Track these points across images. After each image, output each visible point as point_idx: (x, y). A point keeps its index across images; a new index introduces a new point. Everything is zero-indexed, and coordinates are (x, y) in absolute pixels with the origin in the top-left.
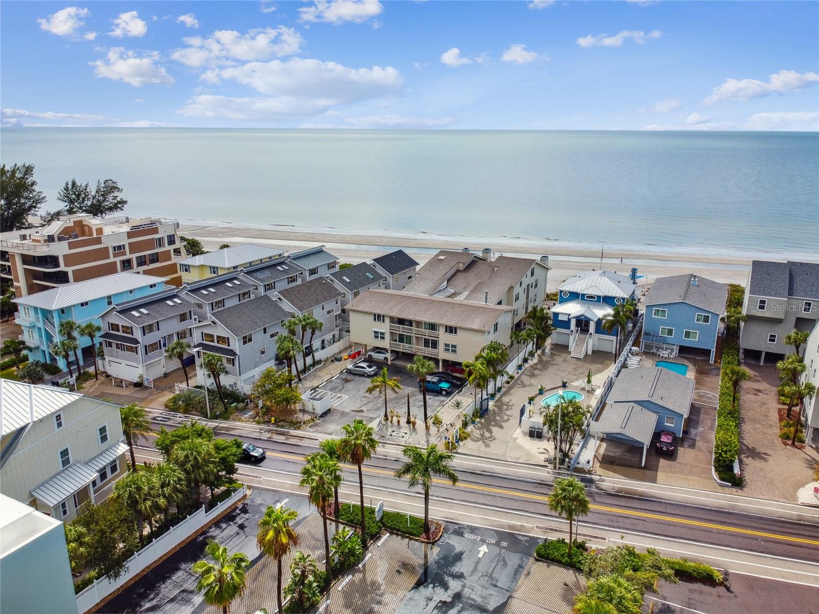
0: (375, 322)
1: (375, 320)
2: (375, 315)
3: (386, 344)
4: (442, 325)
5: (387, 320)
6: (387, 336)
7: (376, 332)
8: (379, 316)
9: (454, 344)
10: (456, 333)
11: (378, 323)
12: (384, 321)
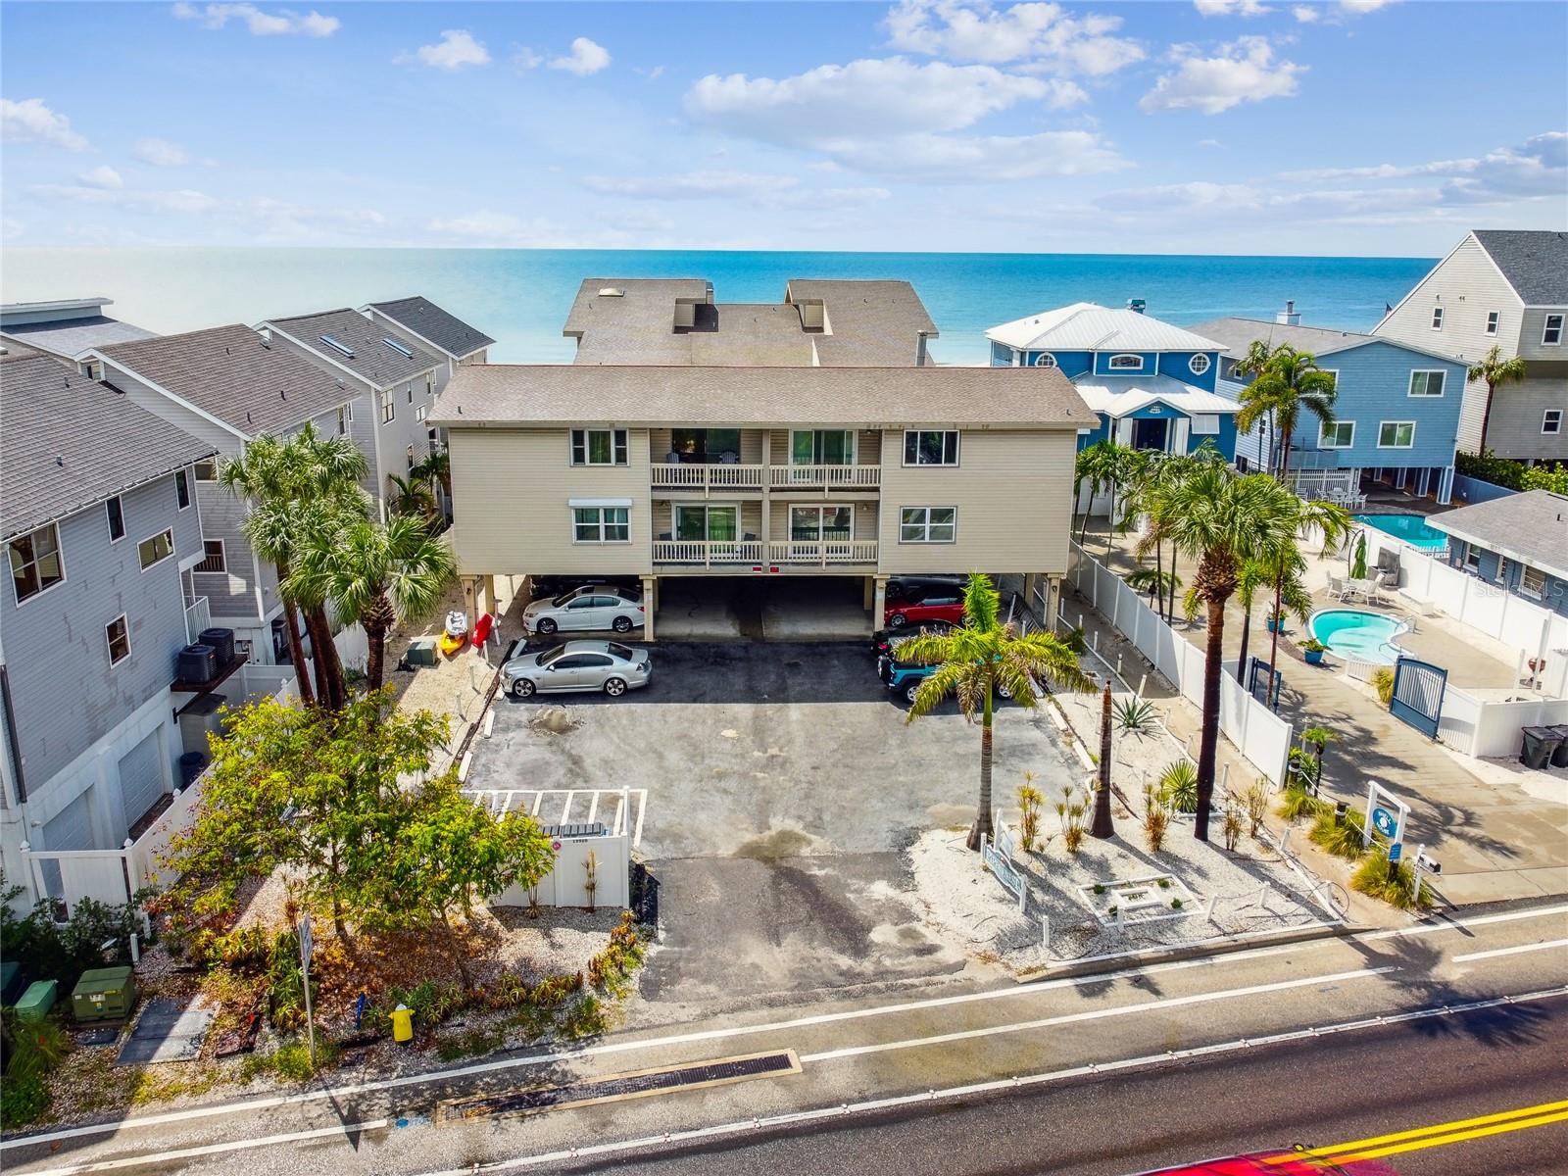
0: (579, 470)
1: (579, 457)
2: (578, 437)
3: (635, 556)
4: (894, 431)
5: (638, 449)
6: (641, 525)
7: (583, 514)
8: (599, 438)
9: (942, 504)
10: (951, 458)
11: (591, 471)
12: (621, 457)
